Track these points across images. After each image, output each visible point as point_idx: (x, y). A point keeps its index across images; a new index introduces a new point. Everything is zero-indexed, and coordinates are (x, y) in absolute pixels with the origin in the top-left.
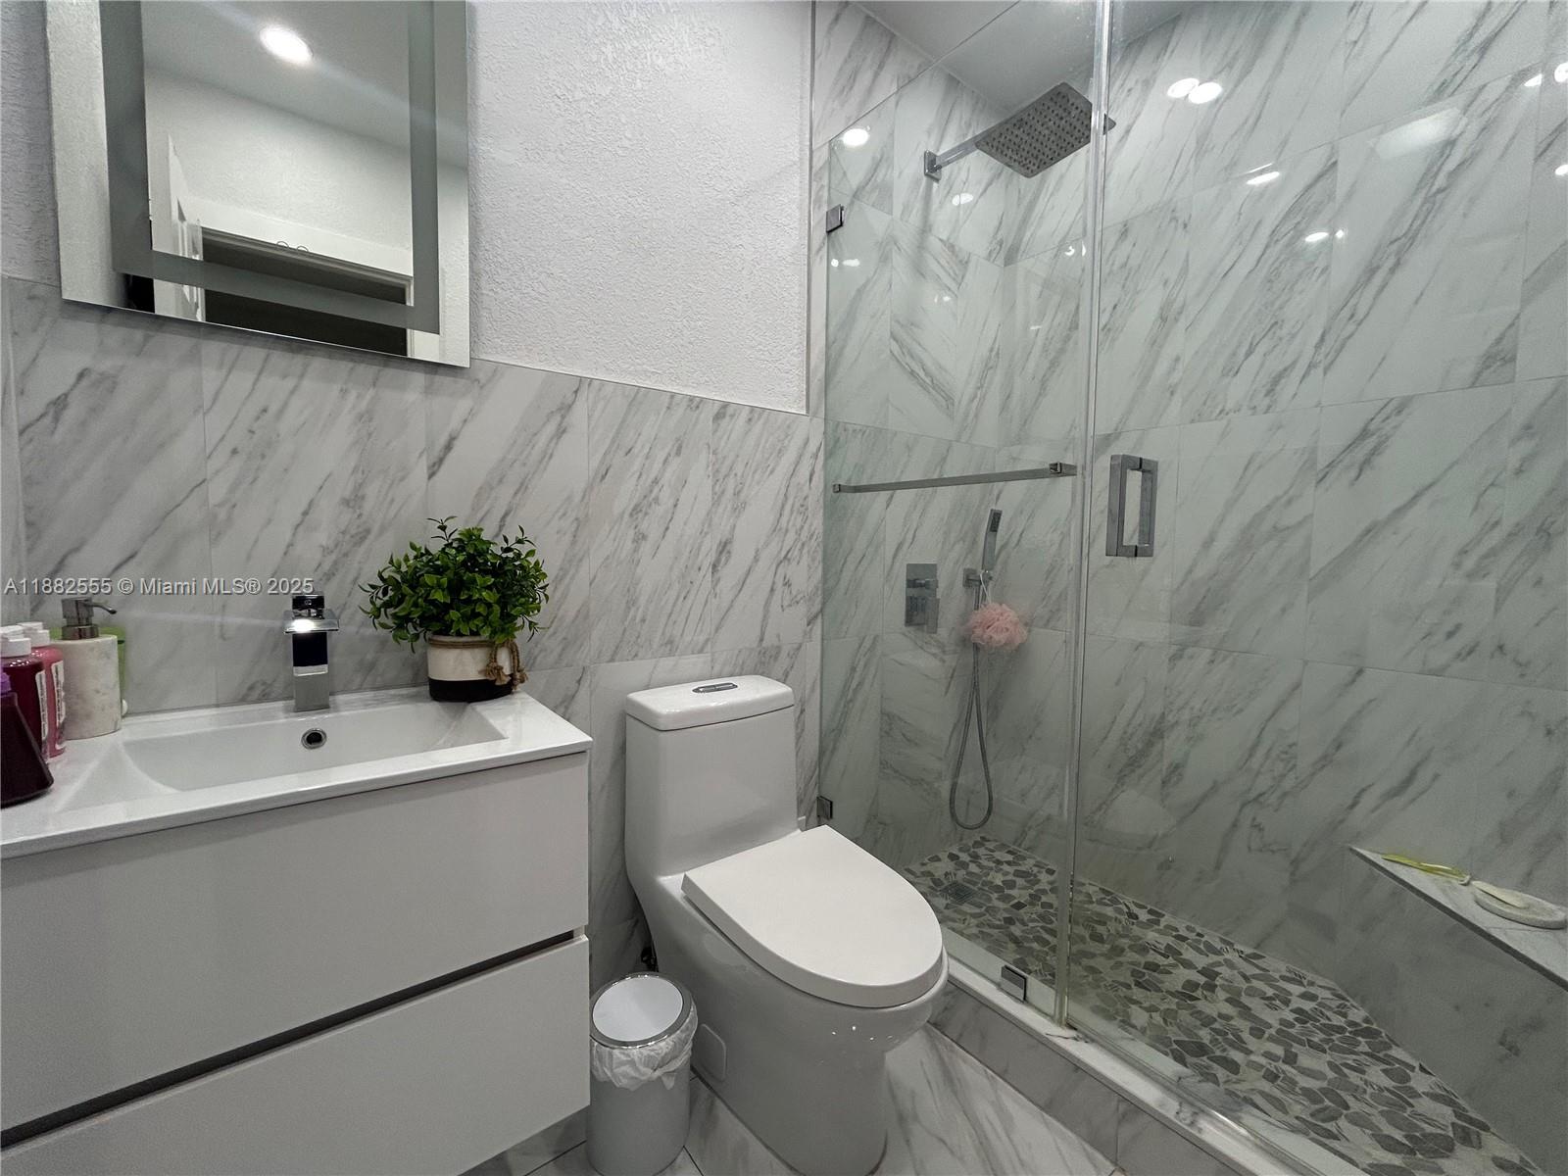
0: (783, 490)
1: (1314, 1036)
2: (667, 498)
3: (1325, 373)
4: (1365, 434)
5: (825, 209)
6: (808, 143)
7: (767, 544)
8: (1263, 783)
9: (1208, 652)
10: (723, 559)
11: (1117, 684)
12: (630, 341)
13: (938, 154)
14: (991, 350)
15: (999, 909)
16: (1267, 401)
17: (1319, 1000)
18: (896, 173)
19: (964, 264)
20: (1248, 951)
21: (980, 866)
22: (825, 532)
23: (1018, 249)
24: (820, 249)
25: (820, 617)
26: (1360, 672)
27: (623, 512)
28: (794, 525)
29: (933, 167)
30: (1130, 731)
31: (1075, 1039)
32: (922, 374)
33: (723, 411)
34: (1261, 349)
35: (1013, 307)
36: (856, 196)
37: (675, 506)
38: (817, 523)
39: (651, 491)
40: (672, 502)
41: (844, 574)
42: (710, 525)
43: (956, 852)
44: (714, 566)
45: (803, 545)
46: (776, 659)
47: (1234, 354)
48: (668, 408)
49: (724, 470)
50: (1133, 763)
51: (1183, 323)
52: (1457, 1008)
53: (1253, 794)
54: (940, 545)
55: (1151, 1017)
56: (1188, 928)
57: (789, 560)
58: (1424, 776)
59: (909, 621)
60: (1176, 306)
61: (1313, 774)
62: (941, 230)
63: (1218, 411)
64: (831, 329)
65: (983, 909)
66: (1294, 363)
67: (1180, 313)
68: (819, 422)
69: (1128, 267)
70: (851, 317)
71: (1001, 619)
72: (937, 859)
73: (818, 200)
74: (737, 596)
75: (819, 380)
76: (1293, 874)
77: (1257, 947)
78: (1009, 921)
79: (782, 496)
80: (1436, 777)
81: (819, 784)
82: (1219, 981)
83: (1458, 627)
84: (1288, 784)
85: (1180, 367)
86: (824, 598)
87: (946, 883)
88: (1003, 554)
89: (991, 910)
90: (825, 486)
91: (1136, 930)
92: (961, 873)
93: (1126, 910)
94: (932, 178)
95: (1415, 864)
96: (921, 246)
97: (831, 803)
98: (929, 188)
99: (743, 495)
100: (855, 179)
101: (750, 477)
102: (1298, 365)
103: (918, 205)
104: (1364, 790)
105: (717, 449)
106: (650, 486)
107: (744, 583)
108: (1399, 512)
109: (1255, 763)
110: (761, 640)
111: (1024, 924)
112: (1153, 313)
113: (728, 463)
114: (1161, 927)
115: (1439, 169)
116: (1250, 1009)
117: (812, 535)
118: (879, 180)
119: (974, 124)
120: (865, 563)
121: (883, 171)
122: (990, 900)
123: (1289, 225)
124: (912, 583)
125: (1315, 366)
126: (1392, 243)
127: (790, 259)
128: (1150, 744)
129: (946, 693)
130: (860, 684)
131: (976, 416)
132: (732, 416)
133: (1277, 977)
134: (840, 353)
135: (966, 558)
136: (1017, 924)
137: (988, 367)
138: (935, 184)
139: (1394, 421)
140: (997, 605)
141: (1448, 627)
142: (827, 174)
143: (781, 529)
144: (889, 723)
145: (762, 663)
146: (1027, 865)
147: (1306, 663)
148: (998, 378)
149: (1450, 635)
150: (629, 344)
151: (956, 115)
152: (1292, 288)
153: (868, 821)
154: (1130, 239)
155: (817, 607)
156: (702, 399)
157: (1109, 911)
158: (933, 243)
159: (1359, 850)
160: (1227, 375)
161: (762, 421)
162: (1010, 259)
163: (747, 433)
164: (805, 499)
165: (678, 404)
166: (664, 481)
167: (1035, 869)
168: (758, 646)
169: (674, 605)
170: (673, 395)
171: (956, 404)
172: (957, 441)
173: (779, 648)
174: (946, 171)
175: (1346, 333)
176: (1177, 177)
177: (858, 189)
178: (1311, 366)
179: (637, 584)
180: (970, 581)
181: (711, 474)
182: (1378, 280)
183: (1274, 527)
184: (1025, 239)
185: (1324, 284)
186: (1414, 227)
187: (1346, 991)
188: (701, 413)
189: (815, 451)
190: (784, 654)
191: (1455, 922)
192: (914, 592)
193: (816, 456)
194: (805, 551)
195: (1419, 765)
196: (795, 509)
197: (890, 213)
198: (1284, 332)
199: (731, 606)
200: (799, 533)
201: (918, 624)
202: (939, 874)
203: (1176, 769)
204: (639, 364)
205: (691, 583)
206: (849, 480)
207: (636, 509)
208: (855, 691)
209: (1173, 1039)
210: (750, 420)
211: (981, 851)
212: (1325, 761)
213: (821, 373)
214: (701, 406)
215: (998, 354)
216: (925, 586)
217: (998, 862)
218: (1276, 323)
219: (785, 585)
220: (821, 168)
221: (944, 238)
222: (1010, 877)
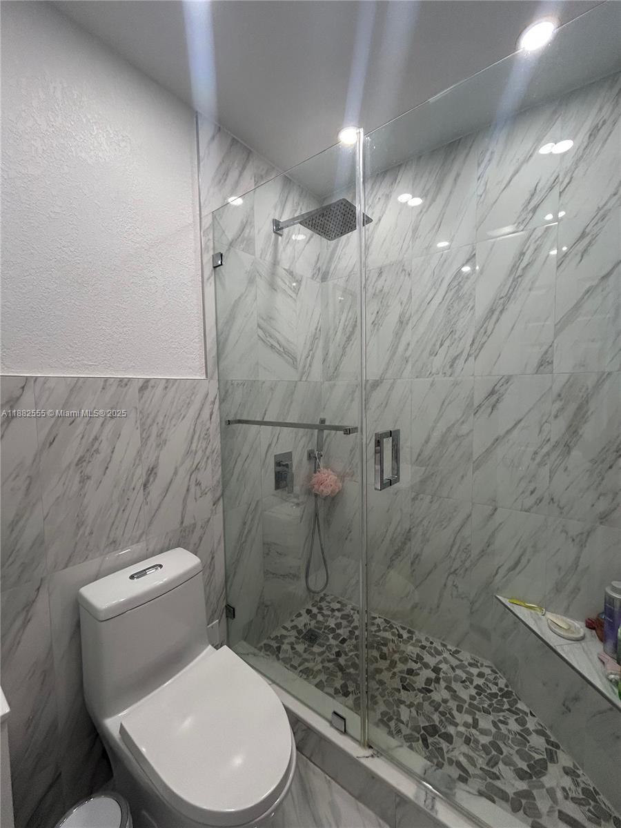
0: (193, 427)
1: (484, 704)
2: (105, 447)
3: (475, 359)
4: (492, 393)
5: (211, 253)
6: (198, 212)
7: (183, 463)
8: (457, 565)
9: (428, 498)
10: (151, 479)
11: (388, 511)
12: (70, 346)
13: (281, 221)
14: (316, 329)
15: (333, 645)
16: (450, 371)
17: (486, 677)
18: (256, 231)
19: (299, 282)
20: (454, 649)
21: (323, 615)
22: (221, 448)
23: (328, 273)
24: (208, 279)
25: (221, 500)
26: (496, 509)
27: (70, 464)
28: (201, 447)
29: (278, 227)
30: (395, 536)
31: (372, 756)
32: (278, 346)
33: (145, 385)
34: (447, 343)
35: (327, 305)
36: (231, 244)
37: (113, 452)
38: (216, 443)
39: (93, 445)
40: (109, 451)
41: (235, 469)
42: (140, 460)
43: (310, 608)
44: (145, 486)
45: (208, 458)
46: (193, 531)
47: (434, 345)
48: (103, 388)
49: (149, 421)
50: (397, 553)
51: (410, 325)
52: (544, 684)
53: (452, 570)
54: (294, 440)
55: (410, 711)
56: (427, 639)
57: (199, 469)
58: (524, 560)
59: (277, 487)
60: (407, 316)
61: (478, 559)
62: (285, 263)
63: (428, 373)
64: (219, 325)
65: (324, 648)
66: (462, 352)
67: (409, 320)
68: (215, 383)
69: (383, 292)
70: (231, 318)
71: (328, 479)
72: (299, 615)
73: (207, 247)
74: (163, 500)
75: (213, 357)
76: (471, 609)
77: (458, 646)
78: (338, 654)
79: (192, 430)
80: (529, 561)
81: (227, 597)
82: (442, 675)
83: (535, 490)
84: (468, 564)
85: (410, 348)
86: (223, 487)
87: (304, 631)
88: (328, 439)
89: (329, 647)
90: (221, 421)
91: (402, 647)
92: (313, 622)
93: (397, 632)
94: (278, 234)
95: (522, 604)
96: (273, 274)
97: (234, 609)
98: (276, 240)
99: (163, 436)
100: (230, 235)
101: (168, 424)
102: (464, 354)
103: (271, 250)
104: (499, 567)
105: (143, 409)
106: (92, 442)
107: (167, 490)
108: (509, 432)
109: (453, 554)
110: (182, 523)
111: (346, 655)
112: (396, 319)
113: (151, 416)
114: (414, 641)
115: (518, 267)
116: (455, 691)
117: (213, 451)
118: (246, 235)
119: (301, 204)
120: (248, 461)
121: (248, 231)
122: (328, 640)
123: (455, 283)
124: (278, 464)
125: (471, 356)
126: (501, 298)
127: (190, 284)
128: (404, 543)
129: (301, 522)
130: (249, 531)
131: (310, 366)
132: (153, 387)
133: (466, 664)
134: (226, 339)
135: (308, 444)
136: (343, 655)
137: (315, 338)
138: (280, 237)
139: (505, 387)
140: (325, 470)
141: (531, 488)
142: (212, 231)
143: (192, 452)
144: (268, 549)
145: (182, 539)
146: (348, 610)
147: (473, 504)
148: (321, 343)
149: (532, 493)
150: (69, 348)
151: (290, 198)
152: (458, 315)
153: (258, 608)
154: (383, 278)
155: (219, 493)
156: (129, 379)
157: (388, 635)
158: (281, 271)
159: (498, 597)
160: (432, 355)
161: (175, 387)
162: (324, 278)
163: (164, 396)
164: (208, 430)
165: (111, 385)
166: (103, 437)
167: (352, 612)
168: (180, 527)
169: (116, 516)
170: (106, 379)
171: (298, 360)
172: (300, 381)
173: (195, 525)
174: (286, 231)
175: (483, 341)
176: (404, 249)
177: (233, 241)
178: (469, 355)
179: (85, 510)
180: (311, 456)
181: (139, 427)
182: (495, 317)
183: (457, 435)
184: (331, 269)
185: (473, 315)
186: (510, 292)
187: (497, 668)
188: (129, 388)
189: (213, 399)
190: (198, 527)
191: (542, 642)
192: (279, 469)
193: (213, 403)
194: (209, 461)
195: (522, 555)
196: (202, 436)
197: (254, 254)
198: (456, 336)
199: (159, 507)
200: (204, 451)
201: (283, 487)
202: (301, 626)
203: (417, 556)
204: (78, 361)
205: (128, 499)
206: (236, 415)
207: (81, 460)
208: (247, 536)
209: (422, 726)
210: (166, 388)
211: (323, 604)
212: (483, 553)
213: (214, 353)
214: (129, 384)
215: (320, 330)
216: (287, 466)
217: (333, 610)
218: (452, 331)
219: (196, 485)
220: (208, 228)
221: (287, 268)
222: (339, 620)
